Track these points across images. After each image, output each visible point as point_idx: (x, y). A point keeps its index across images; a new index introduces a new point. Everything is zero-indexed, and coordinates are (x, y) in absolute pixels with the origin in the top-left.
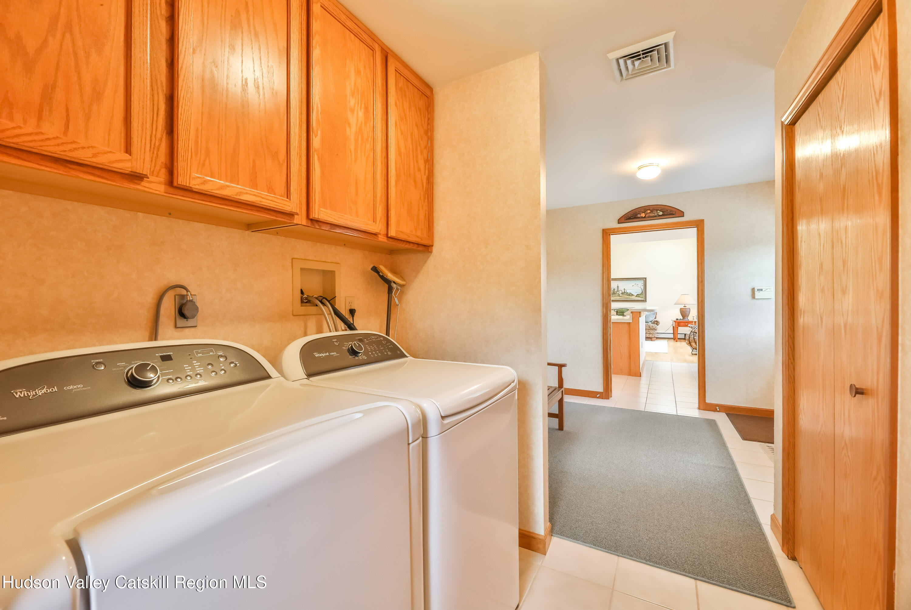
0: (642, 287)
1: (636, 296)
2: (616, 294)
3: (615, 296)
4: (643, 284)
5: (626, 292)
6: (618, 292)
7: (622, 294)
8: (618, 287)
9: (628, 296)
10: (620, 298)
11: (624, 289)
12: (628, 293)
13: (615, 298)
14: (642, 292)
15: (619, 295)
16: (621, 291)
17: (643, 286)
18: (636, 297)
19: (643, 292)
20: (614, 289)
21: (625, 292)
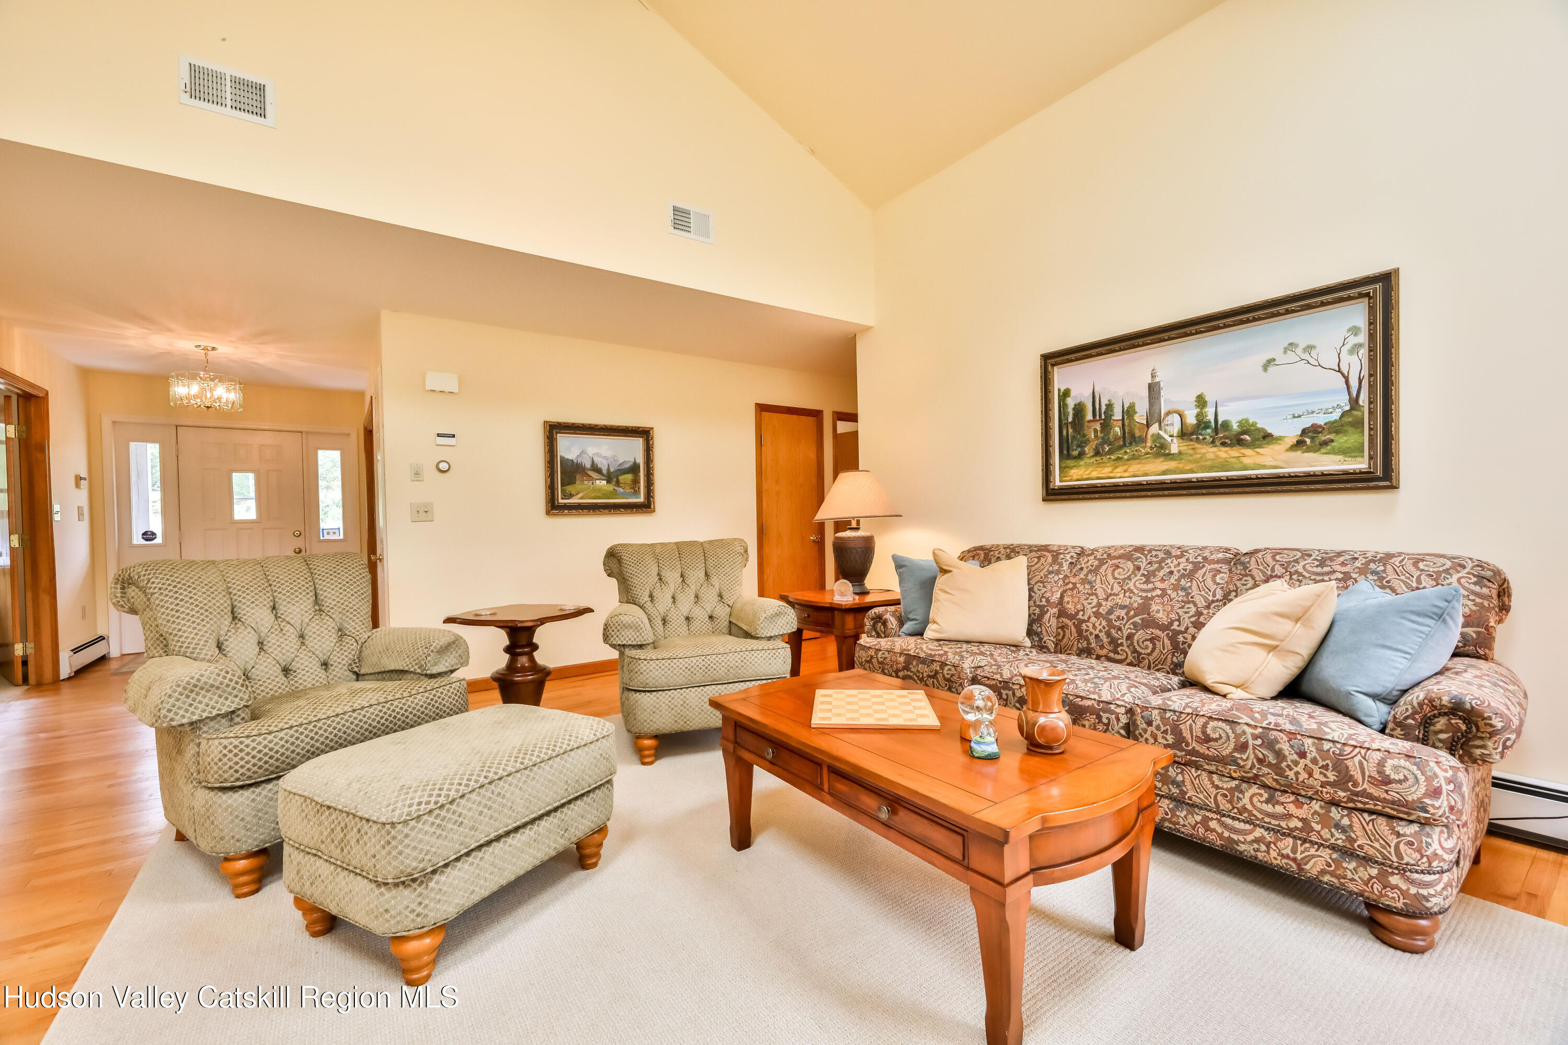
0: (1356, 365)
1: (1299, 444)
2: (1143, 440)
3: (1134, 458)
4: (1363, 338)
5: (1211, 417)
6: (1154, 429)
7: (1184, 434)
8: (1154, 390)
9: (1224, 453)
10: (1172, 464)
11: (1201, 402)
12: (1226, 425)
13: (1135, 467)
14: (1354, 402)
15: (1161, 450)
16: (1176, 418)
17: (1364, 352)
18: (1298, 454)
19: (1364, 399)
20: (1129, 412)
21: (1202, 424)
